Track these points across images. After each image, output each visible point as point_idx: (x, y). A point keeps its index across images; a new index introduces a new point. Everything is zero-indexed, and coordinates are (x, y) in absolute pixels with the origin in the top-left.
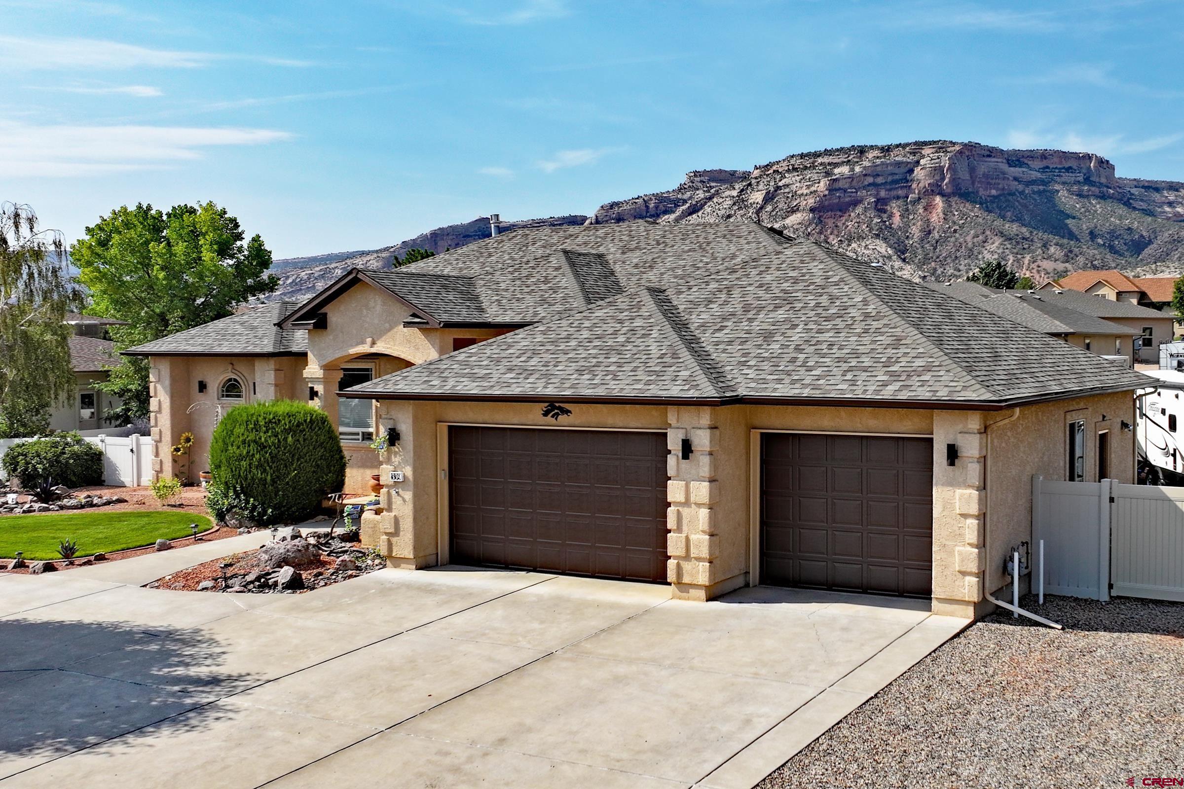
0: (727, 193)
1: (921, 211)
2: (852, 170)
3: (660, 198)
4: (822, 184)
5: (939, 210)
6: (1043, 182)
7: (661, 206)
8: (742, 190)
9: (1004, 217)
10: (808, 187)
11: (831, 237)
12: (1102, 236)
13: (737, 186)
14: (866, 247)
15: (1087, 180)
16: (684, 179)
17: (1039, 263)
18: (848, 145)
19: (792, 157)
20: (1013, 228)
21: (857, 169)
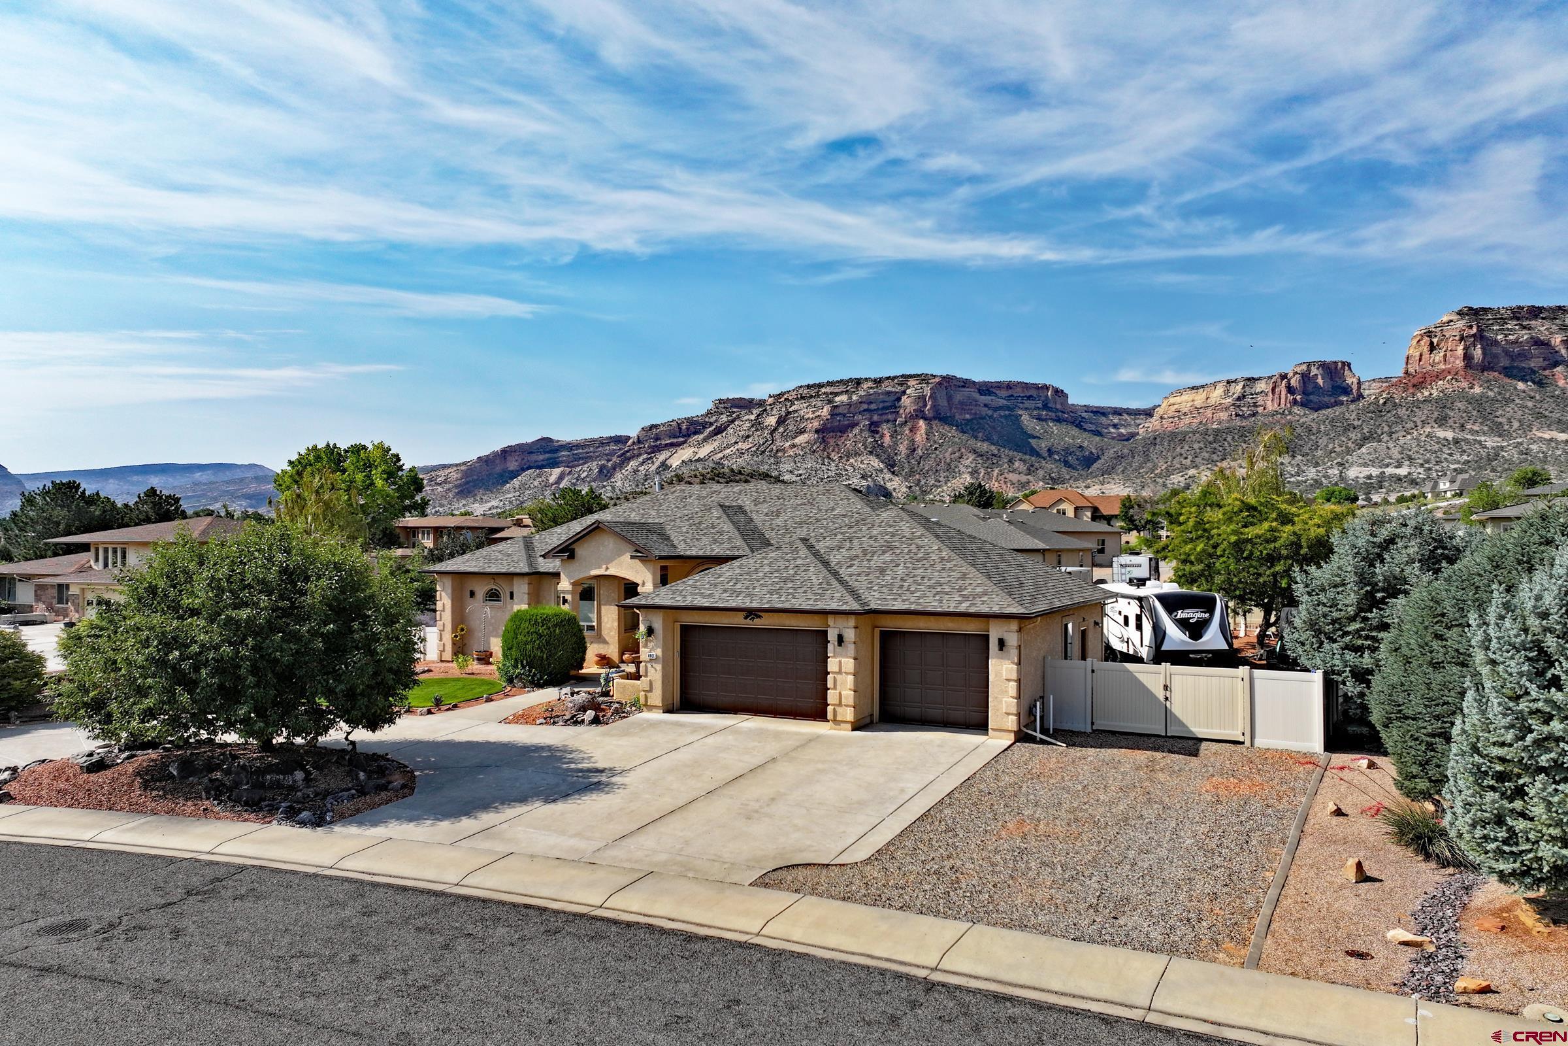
0: (747, 417)
1: (907, 432)
2: (850, 398)
3: (691, 421)
4: (825, 410)
5: (922, 432)
6: (1008, 408)
7: (691, 428)
8: (759, 415)
9: (976, 438)
10: (814, 412)
11: (833, 454)
12: (1058, 453)
13: (754, 412)
14: (862, 462)
15: (1045, 406)
16: (710, 406)
17: (1006, 475)
18: (846, 377)
19: (801, 387)
20: (984, 447)
21: (854, 397)
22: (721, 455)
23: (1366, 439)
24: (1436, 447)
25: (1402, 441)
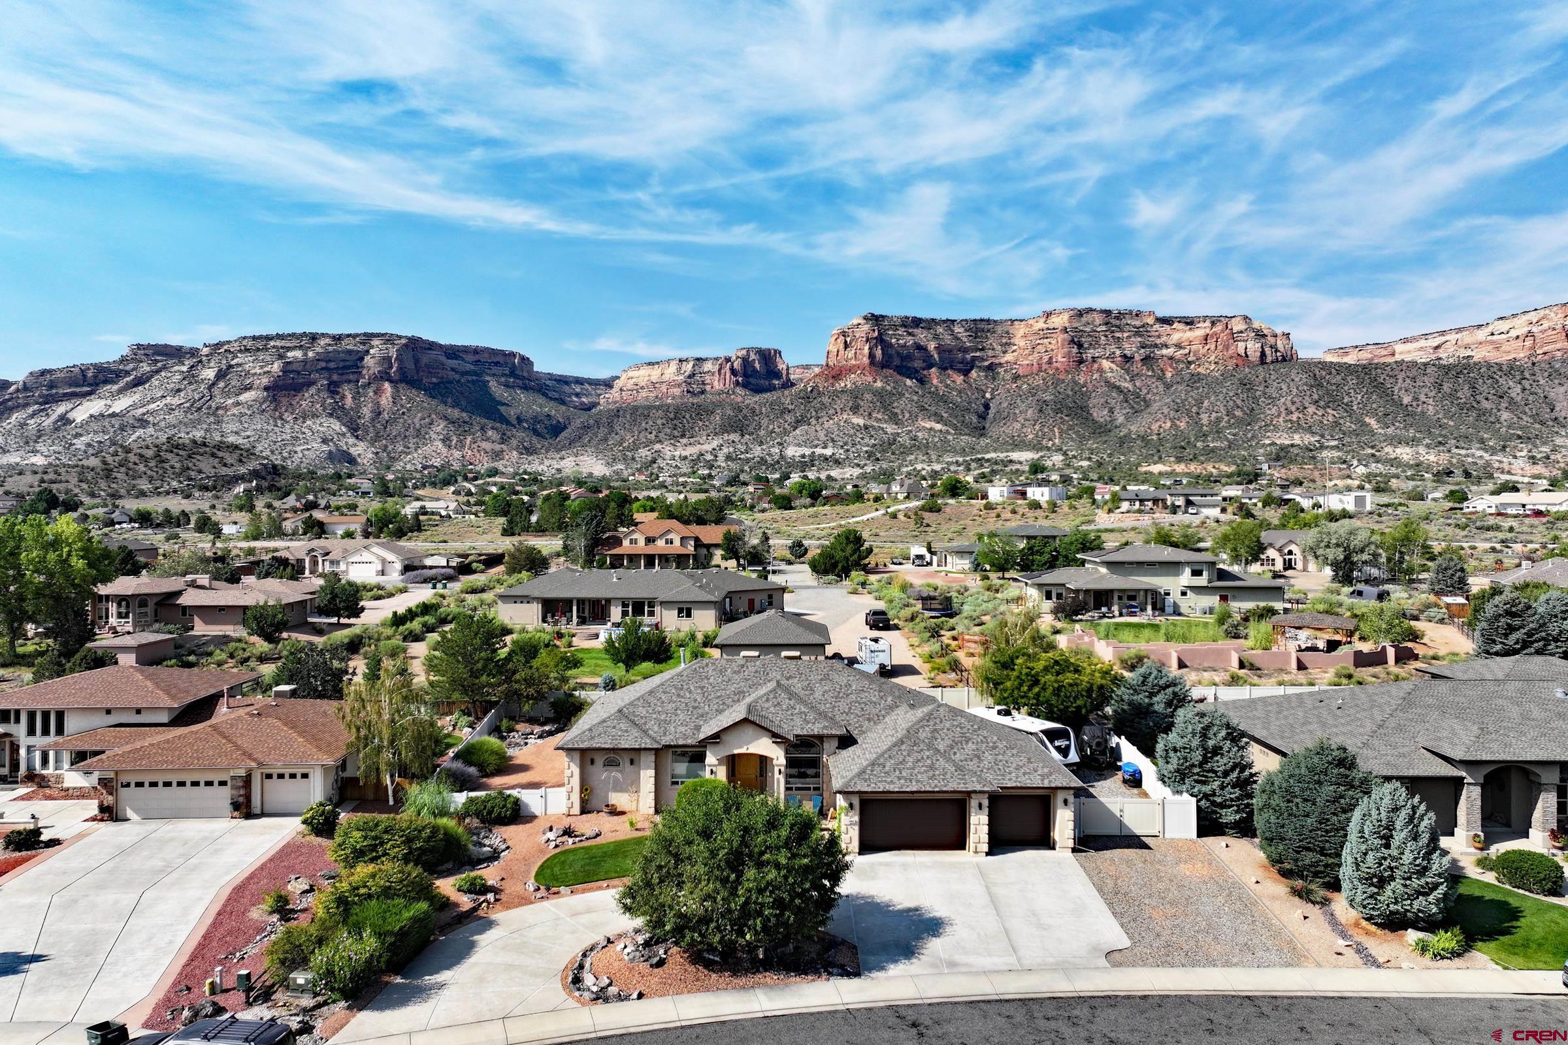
0: (176, 368)
1: (371, 394)
2: (305, 354)
3: (100, 368)
4: (275, 365)
5: (388, 395)
6: (475, 373)
7: (100, 376)
8: (192, 367)
9: (445, 403)
10: (262, 367)
11: (286, 414)
12: (527, 421)
13: (187, 363)
14: (321, 424)
15: (512, 374)
16: (125, 351)
17: (479, 443)
18: (299, 331)
19: (245, 338)
20: (455, 413)
21: (311, 354)
22: (143, 410)
23: (798, 423)
24: (852, 432)
25: (826, 425)
